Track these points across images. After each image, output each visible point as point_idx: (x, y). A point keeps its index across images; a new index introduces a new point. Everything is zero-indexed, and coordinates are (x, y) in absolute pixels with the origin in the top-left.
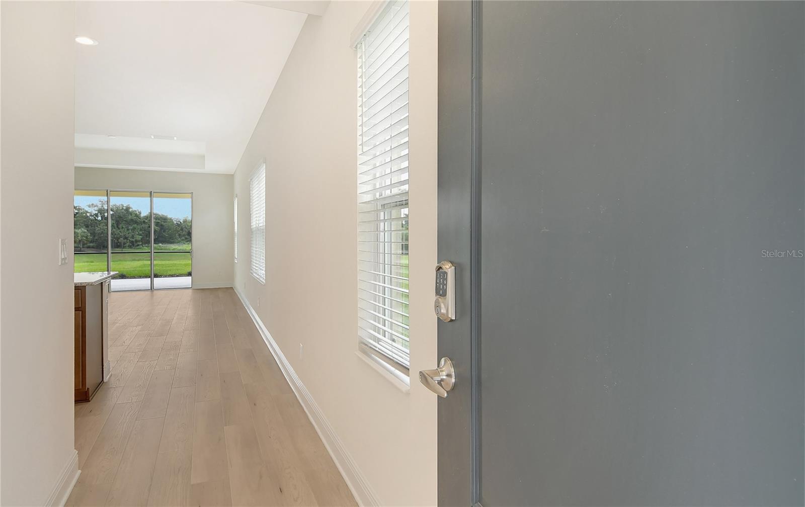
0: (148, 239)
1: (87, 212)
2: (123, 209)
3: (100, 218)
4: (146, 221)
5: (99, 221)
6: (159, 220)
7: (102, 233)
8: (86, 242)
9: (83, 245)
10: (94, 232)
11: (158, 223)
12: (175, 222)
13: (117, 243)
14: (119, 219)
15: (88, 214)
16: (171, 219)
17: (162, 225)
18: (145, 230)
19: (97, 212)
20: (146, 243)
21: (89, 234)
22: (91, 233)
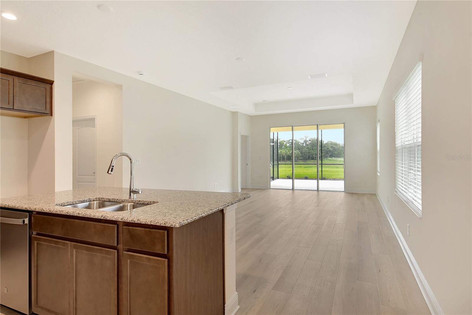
0: (327, 155)
1: (299, 142)
2: (315, 140)
3: (305, 145)
4: (326, 146)
5: (304, 146)
6: (333, 145)
7: (306, 152)
8: (299, 157)
9: (297, 158)
10: (302, 152)
11: (332, 146)
12: (341, 146)
13: (312, 157)
14: (313, 145)
15: (300, 143)
16: (339, 144)
17: (334, 148)
18: (325, 151)
19: (303, 142)
20: (326, 157)
21: (300, 153)
22: (301, 153)
